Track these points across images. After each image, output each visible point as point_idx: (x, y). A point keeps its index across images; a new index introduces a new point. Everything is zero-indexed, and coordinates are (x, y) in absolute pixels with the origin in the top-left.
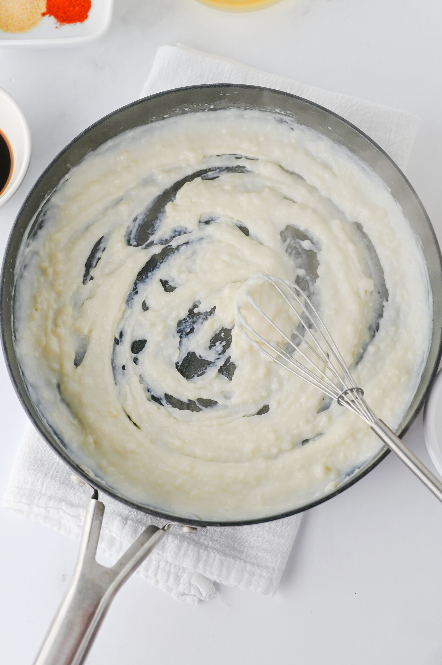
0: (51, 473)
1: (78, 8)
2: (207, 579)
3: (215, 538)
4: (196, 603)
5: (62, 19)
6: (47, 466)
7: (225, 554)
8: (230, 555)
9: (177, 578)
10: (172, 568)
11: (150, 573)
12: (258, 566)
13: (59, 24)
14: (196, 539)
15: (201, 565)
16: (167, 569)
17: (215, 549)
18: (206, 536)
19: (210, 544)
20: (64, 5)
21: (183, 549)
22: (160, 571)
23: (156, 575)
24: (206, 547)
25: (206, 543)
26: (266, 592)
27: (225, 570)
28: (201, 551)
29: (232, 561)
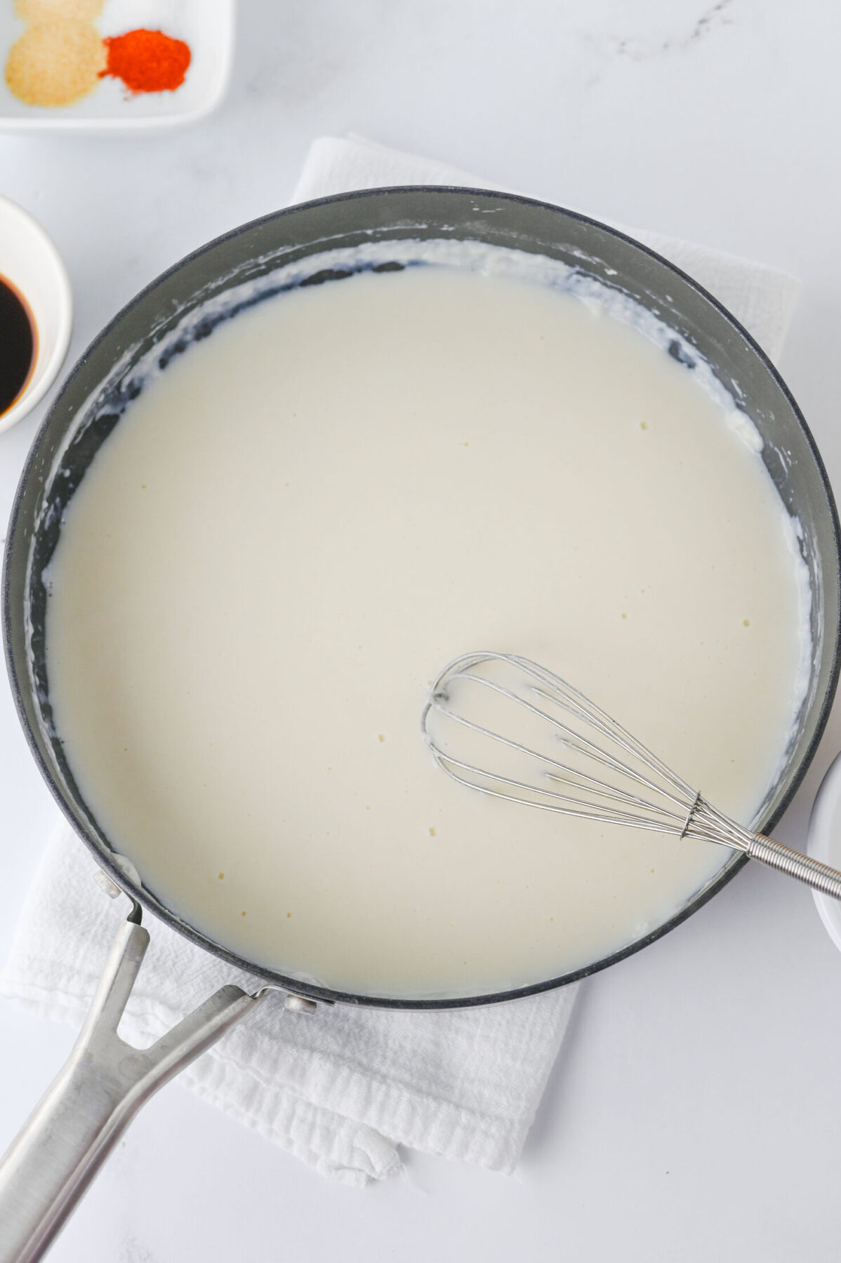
0: (93, 932)
1: (166, 64)
2: (385, 1140)
3: (401, 1060)
4: (363, 1185)
5: (135, 83)
6: (86, 918)
7: (419, 1091)
8: (429, 1094)
9: (328, 1136)
10: (319, 1117)
11: (277, 1126)
12: (483, 1115)
13: (129, 91)
14: (365, 1061)
15: (373, 1112)
16: (310, 1118)
17: (401, 1082)
18: (384, 1057)
19: (392, 1072)
20: (142, 58)
21: (340, 1081)
22: (295, 1122)
23: (287, 1129)
24: (384, 1077)
25: (383, 1070)
26: (497, 1165)
27: (418, 1122)
28: (375, 1084)
29: (433, 1104)
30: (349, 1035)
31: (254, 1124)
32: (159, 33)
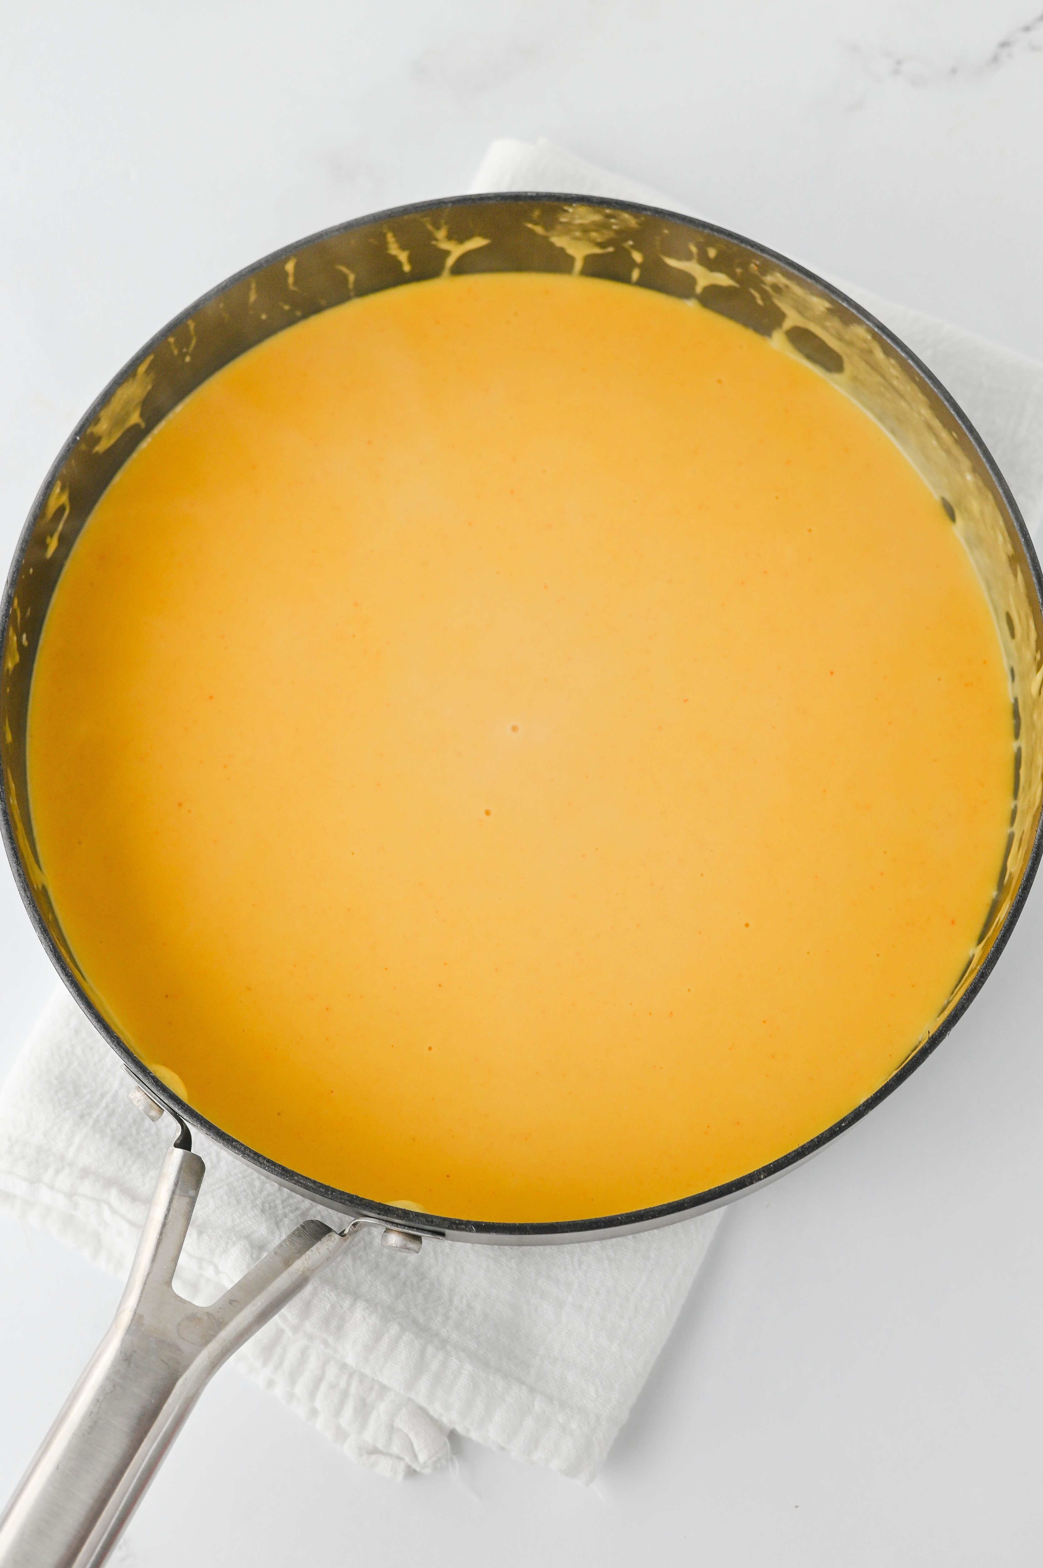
0: (95, 1116)
2: (435, 1423)
3: (467, 1323)
4: (400, 1477)
6: (88, 1097)
7: (484, 1365)
8: (497, 1370)
9: (364, 1410)
10: (355, 1383)
11: (300, 1389)
12: (562, 1405)
14: (421, 1319)
15: (424, 1385)
16: (343, 1384)
17: (463, 1350)
18: (447, 1317)
19: (454, 1336)
21: (386, 1339)
22: (323, 1387)
23: (312, 1395)
24: (444, 1343)
25: (444, 1333)
26: (572, 1471)
27: (479, 1404)
28: (430, 1350)
29: (500, 1383)
30: (405, 1284)
31: (271, 1383)
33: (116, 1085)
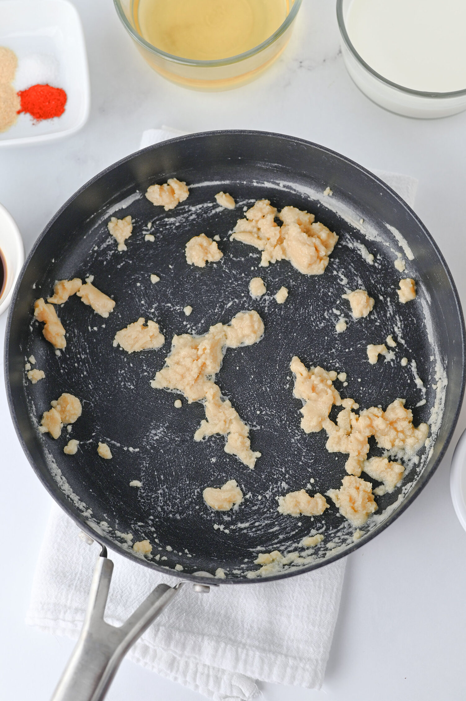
0: (75, 584)
1: (53, 103)
2: (249, 678)
3: (252, 634)
5: (38, 115)
6: (70, 576)
7: (264, 650)
8: (270, 651)
9: (218, 681)
10: (211, 670)
11: (188, 678)
12: (301, 659)
13: (35, 121)
14: (233, 637)
15: (241, 665)
16: (206, 672)
17: (254, 647)
18: (243, 634)
19: (248, 641)
20: (39, 101)
21: (220, 650)
22: (198, 675)
23: (195, 679)
24: (245, 645)
25: (243, 641)
26: (312, 685)
27: (266, 668)
28: (240, 650)
29: (273, 657)
30: (222, 624)
31: (176, 679)
32: (47, 85)
33: (80, 569)
